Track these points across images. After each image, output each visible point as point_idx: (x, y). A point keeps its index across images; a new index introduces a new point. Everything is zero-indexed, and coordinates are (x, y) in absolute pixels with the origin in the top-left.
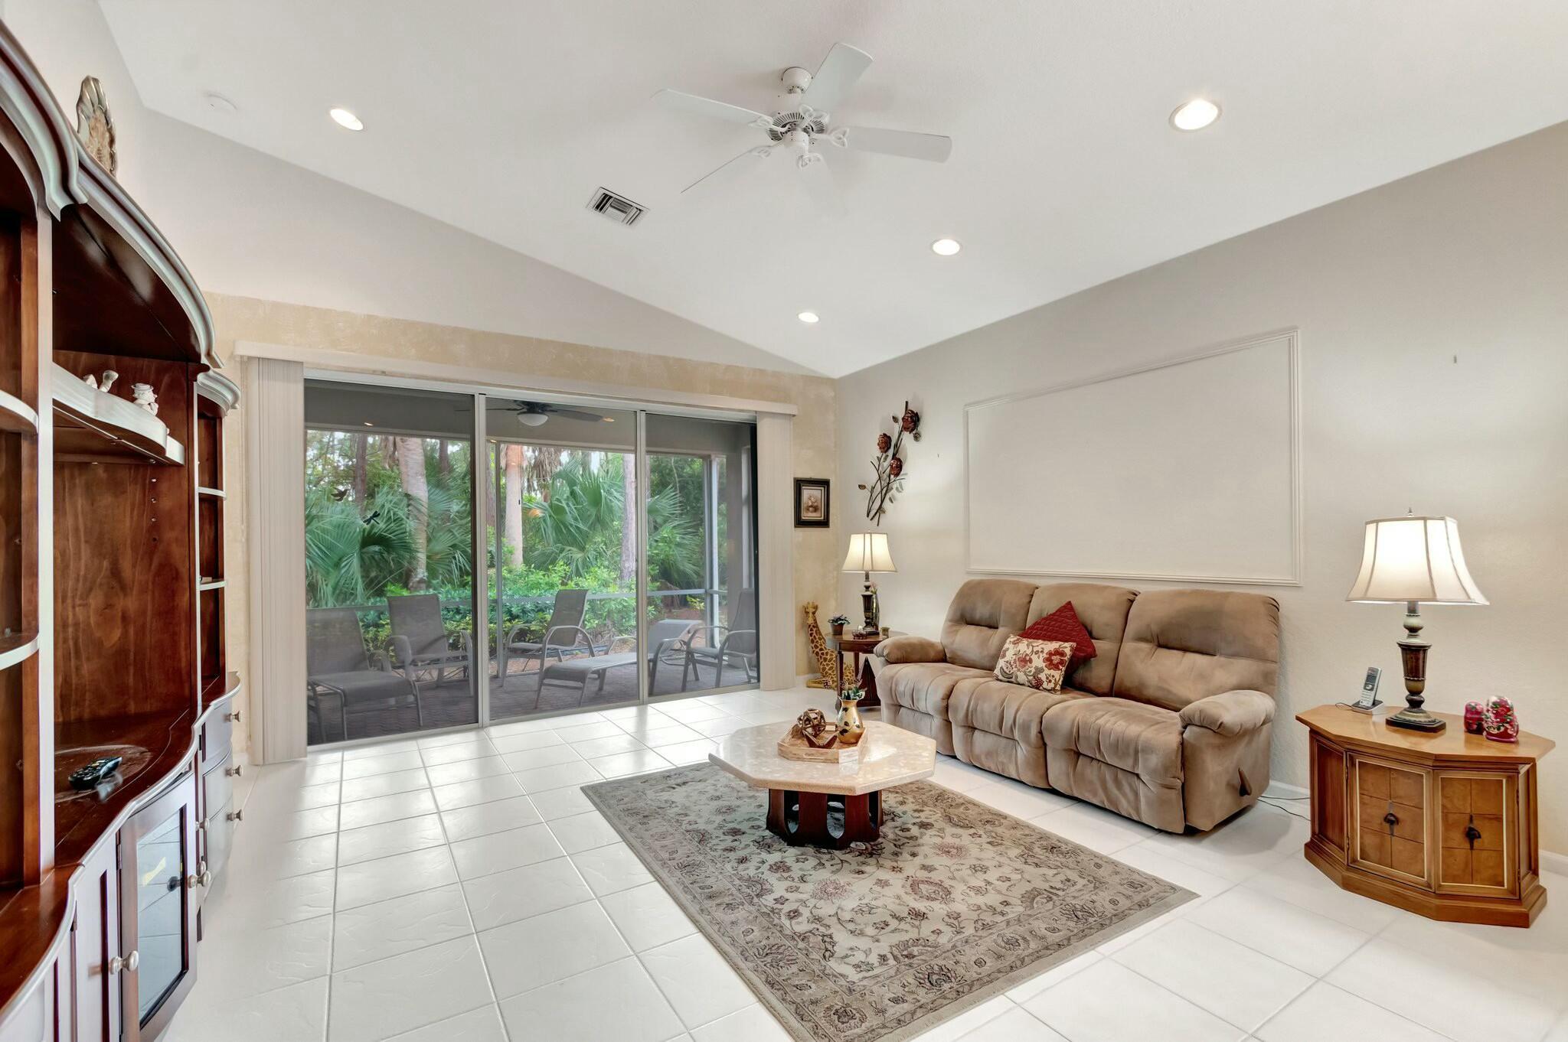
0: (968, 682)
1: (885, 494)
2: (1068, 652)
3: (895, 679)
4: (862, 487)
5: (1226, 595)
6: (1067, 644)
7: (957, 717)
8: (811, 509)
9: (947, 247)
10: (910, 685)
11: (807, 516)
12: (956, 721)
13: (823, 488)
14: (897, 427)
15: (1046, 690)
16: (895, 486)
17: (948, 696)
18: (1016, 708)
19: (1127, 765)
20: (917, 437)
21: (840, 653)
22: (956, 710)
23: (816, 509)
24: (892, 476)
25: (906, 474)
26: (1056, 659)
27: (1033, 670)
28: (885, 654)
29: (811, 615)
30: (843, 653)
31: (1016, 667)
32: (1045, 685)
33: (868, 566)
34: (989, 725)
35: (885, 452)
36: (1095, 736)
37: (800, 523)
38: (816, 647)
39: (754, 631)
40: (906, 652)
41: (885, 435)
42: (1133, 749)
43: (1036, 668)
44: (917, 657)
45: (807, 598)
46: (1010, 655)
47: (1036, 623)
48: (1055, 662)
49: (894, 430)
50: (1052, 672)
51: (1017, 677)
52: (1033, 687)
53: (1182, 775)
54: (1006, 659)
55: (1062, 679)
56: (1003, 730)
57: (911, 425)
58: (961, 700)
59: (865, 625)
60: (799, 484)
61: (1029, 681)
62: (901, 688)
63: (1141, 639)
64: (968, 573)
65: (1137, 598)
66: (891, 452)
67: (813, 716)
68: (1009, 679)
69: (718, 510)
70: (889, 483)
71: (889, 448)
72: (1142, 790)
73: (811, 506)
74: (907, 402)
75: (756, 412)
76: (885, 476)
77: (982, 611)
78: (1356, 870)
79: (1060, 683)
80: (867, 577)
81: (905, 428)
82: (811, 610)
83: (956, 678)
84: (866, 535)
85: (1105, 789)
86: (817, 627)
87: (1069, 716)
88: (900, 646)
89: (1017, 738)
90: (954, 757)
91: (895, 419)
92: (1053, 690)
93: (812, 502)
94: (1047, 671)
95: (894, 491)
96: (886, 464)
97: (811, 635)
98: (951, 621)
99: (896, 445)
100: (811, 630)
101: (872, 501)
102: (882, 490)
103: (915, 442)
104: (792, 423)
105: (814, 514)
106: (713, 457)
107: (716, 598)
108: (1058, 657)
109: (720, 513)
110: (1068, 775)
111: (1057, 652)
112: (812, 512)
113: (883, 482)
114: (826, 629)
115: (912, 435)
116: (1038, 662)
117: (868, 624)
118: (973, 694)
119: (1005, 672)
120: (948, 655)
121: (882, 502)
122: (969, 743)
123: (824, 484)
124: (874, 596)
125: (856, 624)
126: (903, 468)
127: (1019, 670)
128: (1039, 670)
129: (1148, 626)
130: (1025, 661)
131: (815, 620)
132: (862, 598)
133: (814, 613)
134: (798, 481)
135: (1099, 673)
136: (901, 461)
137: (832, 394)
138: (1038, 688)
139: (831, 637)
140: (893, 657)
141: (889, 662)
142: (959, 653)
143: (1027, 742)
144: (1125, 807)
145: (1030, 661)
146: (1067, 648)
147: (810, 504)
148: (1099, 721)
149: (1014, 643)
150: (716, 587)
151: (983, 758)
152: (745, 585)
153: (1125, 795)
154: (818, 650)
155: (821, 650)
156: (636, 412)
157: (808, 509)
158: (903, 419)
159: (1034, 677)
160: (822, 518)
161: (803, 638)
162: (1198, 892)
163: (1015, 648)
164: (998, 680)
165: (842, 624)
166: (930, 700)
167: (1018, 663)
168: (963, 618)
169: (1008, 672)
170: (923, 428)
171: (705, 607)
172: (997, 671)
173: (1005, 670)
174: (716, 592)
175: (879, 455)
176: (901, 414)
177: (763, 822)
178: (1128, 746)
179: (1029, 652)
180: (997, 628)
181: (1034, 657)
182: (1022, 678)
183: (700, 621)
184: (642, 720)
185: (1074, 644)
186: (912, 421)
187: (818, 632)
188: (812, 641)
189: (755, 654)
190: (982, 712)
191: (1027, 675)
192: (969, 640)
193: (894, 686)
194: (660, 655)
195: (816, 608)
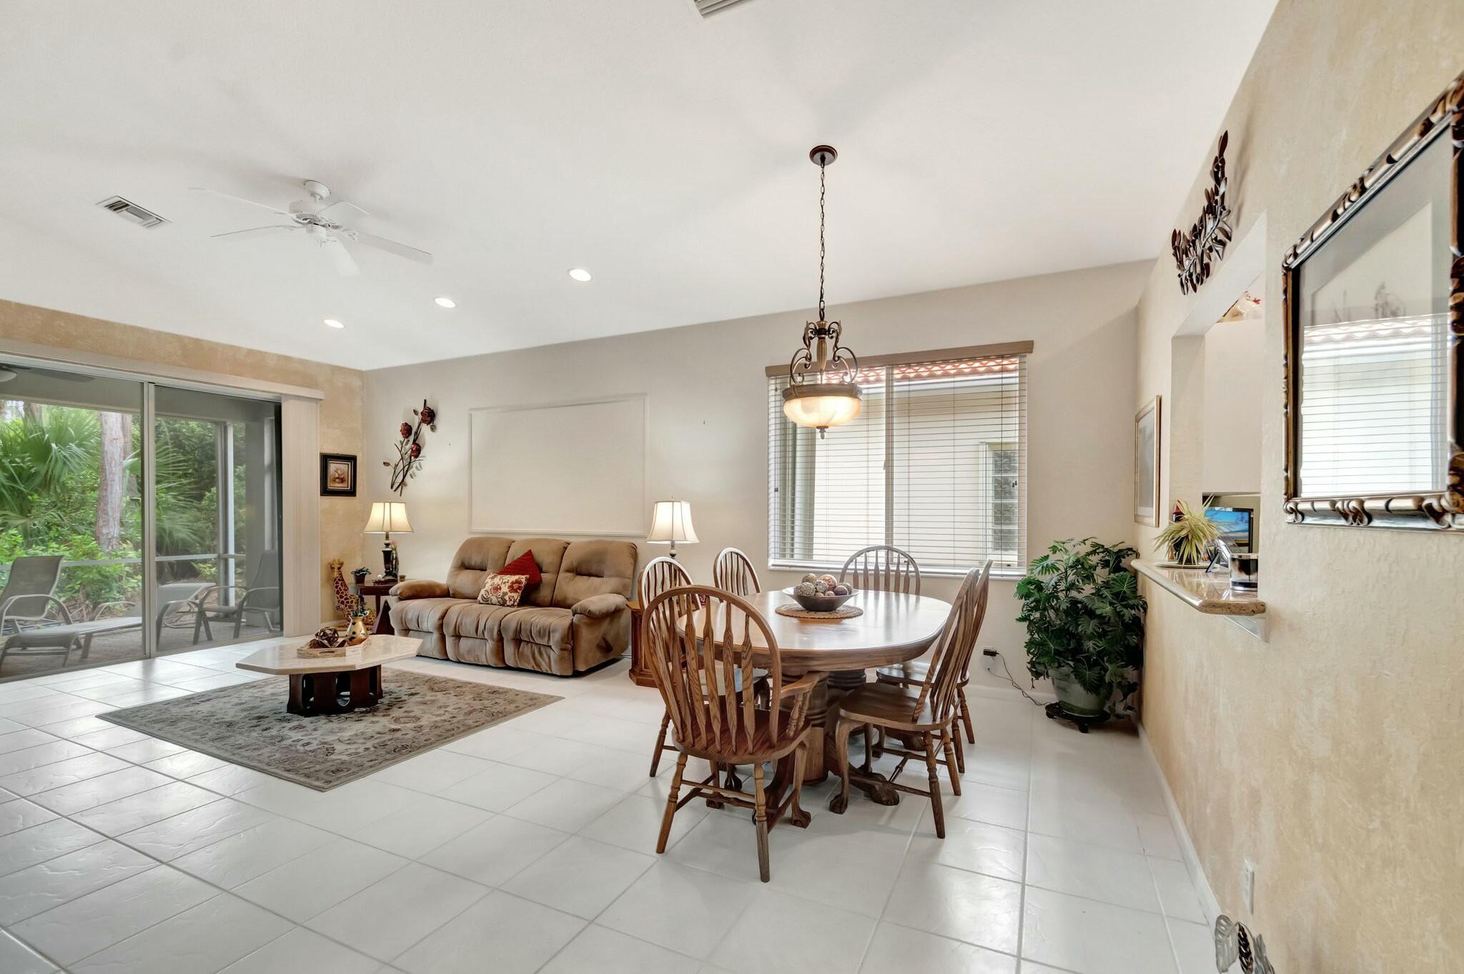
0: (457, 606)
1: (407, 471)
2: (523, 580)
3: (404, 612)
4: (386, 464)
5: (611, 543)
6: (524, 577)
7: (448, 631)
8: (337, 480)
9: (445, 303)
10: (416, 613)
11: (333, 486)
12: (448, 634)
13: (350, 463)
14: (417, 419)
15: (508, 606)
16: (414, 466)
17: (443, 617)
18: (487, 617)
19: (544, 642)
20: (433, 429)
21: (361, 597)
22: (448, 625)
23: (342, 480)
24: (413, 457)
25: (424, 456)
26: (516, 586)
27: (501, 594)
28: (398, 592)
29: (336, 570)
30: (364, 596)
31: (491, 594)
32: (508, 603)
33: (387, 527)
34: (470, 633)
35: (407, 438)
36: (528, 627)
37: (325, 491)
38: (341, 597)
39: (278, 588)
40: (416, 591)
41: (406, 423)
42: (546, 632)
44: (426, 594)
45: (333, 555)
46: (488, 587)
47: (509, 565)
48: (515, 588)
49: (415, 421)
50: (513, 594)
51: (491, 600)
52: (501, 605)
53: (572, 642)
54: (485, 589)
55: (519, 598)
56: (478, 634)
57: (429, 419)
58: (452, 618)
59: (385, 574)
60: (326, 459)
62: (410, 616)
63: (568, 571)
64: (471, 533)
65: (570, 546)
66: (412, 438)
67: (328, 632)
68: (487, 601)
69: (235, 472)
70: (410, 463)
71: (410, 434)
72: (552, 653)
73: (338, 478)
74: (425, 401)
75: (281, 394)
76: (407, 456)
77: (476, 559)
78: (644, 675)
79: (518, 601)
80: (387, 537)
81: (423, 421)
82: (336, 566)
83: (449, 605)
84: (386, 504)
85: (534, 658)
86: (343, 580)
87: (517, 618)
88: (411, 587)
89: (486, 637)
90: (448, 660)
91: (415, 412)
92: (513, 606)
93: (339, 475)
94: (509, 594)
95: (414, 469)
96: (408, 447)
97: (337, 587)
98: (455, 567)
99: (416, 433)
100: (337, 583)
101: (395, 475)
102: (404, 467)
103: (431, 432)
104: (319, 406)
105: (341, 485)
106: (228, 423)
107: (232, 562)
108: (517, 584)
109: (237, 477)
110: (515, 655)
111: (518, 582)
112: (338, 483)
113: (404, 461)
114: (350, 580)
115: (429, 426)
116: (505, 589)
117: (388, 574)
118: (459, 615)
119: (484, 599)
120: (451, 592)
121: (404, 477)
122: (457, 646)
123: (352, 459)
124: (394, 552)
125: (377, 573)
126: (422, 452)
127: (492, 596)
128: (505, 594)
129: (572, 562)
130: (497, 588)
131: (341, 574)
132: (382, 554)
133: (339, 568)
134: (324, 456)
135: (545, 593)
136: (420, 447)
137: (360, 383)
138: (504, 606)
139: (353, 585)
140: (404, 595)
141: (401, 599)
142: (458, 590)
143: (493, 640)
144: (544, 668)
145: (500, 588)
146: (523, 578)
147: (337, 476)
148: (533, 619)
149: (492, 578)
150: (232, 551)
151: (466, 656)
152: (267, 547)
153: (544, 660)
154: (343, 599)
155: (346, 599)
156: (143, 383)
157: (334, 480)
158: (422, 413)
159: (502, 599)
160: (349, 488)
161: (329, 590)
162: (564, 696)
163: (490, 581)
164: (480, 603)
165: (364, 575)
166: (430, 622)
167: (492, 591)
168: (464, 566)
170: (440, 421)
171: (218, 572)
172: (479, 598)
173: (485, 597)
174: (232, 556)
175: (402, 439)
176: (420, 409)
177: (285, 709)
178: (545, 631)
179: (500, 583)
180: (485, 570)
181: (503, 586)
182: (494, 600)
183: (214, 584)
184: (147, 671)
185: (528, 576)
186: (429, 416)
187: (344, 584)
188: (338, 593)
189: (278, 608)
190: (465, 623)
191: (497, 598)
192: (465, 580)
193: (404, 616)
194: (165, 617)
195: (342, 564)
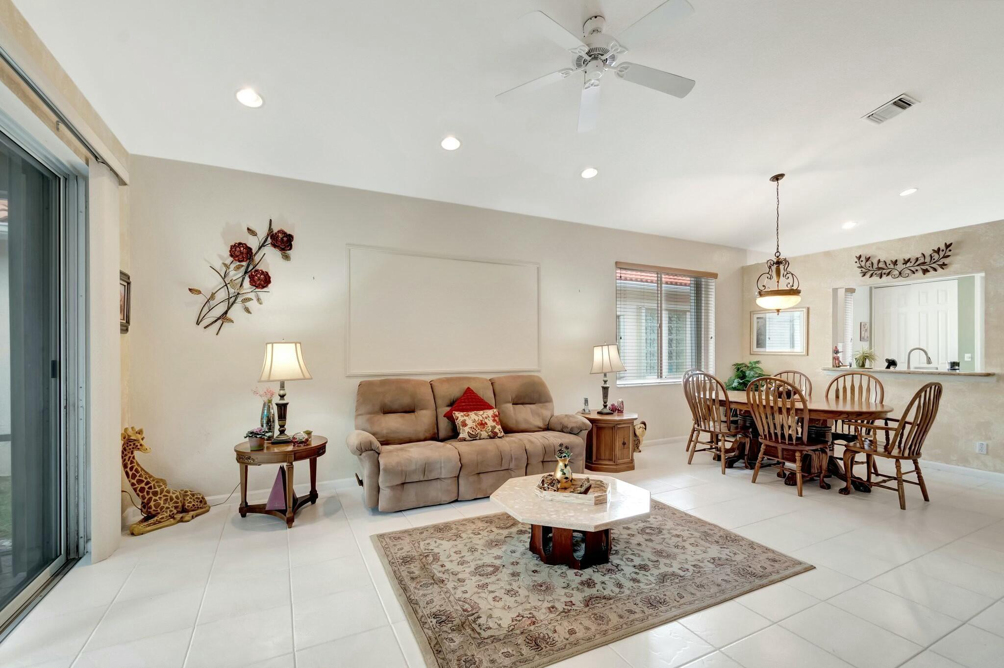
1: (233, 303)
4: (195, 291)
6: (495, 410)
7: (466, 472)
13: (126, 285)
14: (255, 240)
15: (498, 437)
16: (253, 297)
17: (460, 458)
20: (286, 257)
25: (271, 288)
27: (490, 428)
31: (479, 429)
41: (242, 244)
43: (492, 427)
48: (497, 421)
49: (252, 242)
51: (480, 435)
52: (492, 438)
56: (503, 466)
57: (286, 244)
58: (470, 458)
59: (279, 434)
61: (489, 436)
62: (411, 467)
64: (351, 377)
65: (495, 381)
68: (475, 438)
74: (270, 220)
77: (400, 402)
80: (283, 387)
81: (274, 245)
89: (512, 467)
91: (251, 232)
94: (495, 427)
95: (252, 302)
101: (209, 308)
102: (229, 298)
103: (283, 260)
108: (497, 418)
111: (495, 415)
113: (231, 291)
115: (281, 253)
116: (490, 423)
117: (281, 432)
119: (472, 434)
121: (227, 310)
122: (478, 483)
123: (127, 280)
127: (481, 431)
130: (482, 424)
143: (520, 468)
145: (485, 424)
146: (496, 412)
149: (465, 416)
158: (268, 235)
159: (492, 432)
160: (125, 321)
163: (467, 418)
164: (468, 441)
167: (478, 426)
168: (383, 411)
169: (474, 434)
173: (472, 433)
176: (261, 229)
179: (481, 419)
180: (414, 412)
181: (486, 421)
182: (484, 435)
186: (285, 242)
190: (487, 458)
191: (487, 432)
